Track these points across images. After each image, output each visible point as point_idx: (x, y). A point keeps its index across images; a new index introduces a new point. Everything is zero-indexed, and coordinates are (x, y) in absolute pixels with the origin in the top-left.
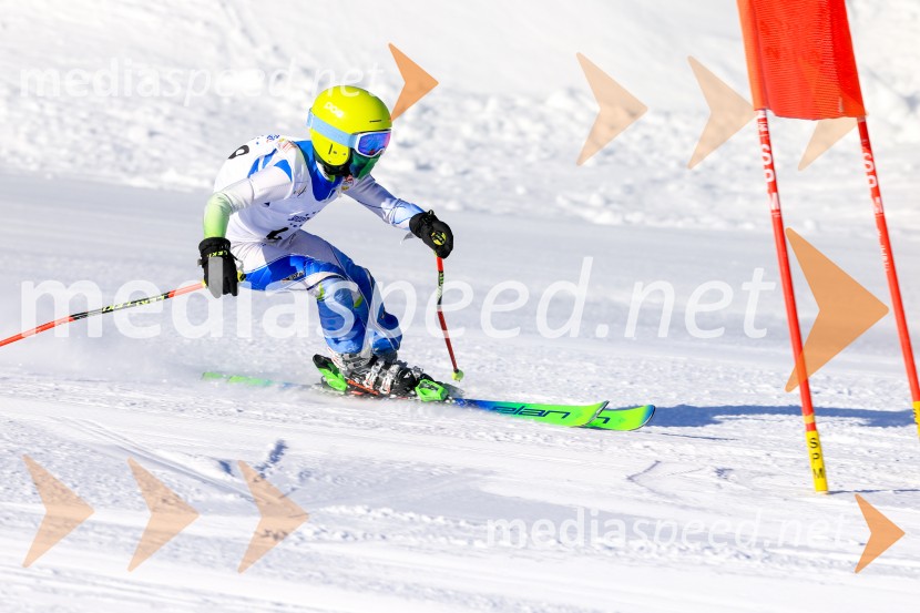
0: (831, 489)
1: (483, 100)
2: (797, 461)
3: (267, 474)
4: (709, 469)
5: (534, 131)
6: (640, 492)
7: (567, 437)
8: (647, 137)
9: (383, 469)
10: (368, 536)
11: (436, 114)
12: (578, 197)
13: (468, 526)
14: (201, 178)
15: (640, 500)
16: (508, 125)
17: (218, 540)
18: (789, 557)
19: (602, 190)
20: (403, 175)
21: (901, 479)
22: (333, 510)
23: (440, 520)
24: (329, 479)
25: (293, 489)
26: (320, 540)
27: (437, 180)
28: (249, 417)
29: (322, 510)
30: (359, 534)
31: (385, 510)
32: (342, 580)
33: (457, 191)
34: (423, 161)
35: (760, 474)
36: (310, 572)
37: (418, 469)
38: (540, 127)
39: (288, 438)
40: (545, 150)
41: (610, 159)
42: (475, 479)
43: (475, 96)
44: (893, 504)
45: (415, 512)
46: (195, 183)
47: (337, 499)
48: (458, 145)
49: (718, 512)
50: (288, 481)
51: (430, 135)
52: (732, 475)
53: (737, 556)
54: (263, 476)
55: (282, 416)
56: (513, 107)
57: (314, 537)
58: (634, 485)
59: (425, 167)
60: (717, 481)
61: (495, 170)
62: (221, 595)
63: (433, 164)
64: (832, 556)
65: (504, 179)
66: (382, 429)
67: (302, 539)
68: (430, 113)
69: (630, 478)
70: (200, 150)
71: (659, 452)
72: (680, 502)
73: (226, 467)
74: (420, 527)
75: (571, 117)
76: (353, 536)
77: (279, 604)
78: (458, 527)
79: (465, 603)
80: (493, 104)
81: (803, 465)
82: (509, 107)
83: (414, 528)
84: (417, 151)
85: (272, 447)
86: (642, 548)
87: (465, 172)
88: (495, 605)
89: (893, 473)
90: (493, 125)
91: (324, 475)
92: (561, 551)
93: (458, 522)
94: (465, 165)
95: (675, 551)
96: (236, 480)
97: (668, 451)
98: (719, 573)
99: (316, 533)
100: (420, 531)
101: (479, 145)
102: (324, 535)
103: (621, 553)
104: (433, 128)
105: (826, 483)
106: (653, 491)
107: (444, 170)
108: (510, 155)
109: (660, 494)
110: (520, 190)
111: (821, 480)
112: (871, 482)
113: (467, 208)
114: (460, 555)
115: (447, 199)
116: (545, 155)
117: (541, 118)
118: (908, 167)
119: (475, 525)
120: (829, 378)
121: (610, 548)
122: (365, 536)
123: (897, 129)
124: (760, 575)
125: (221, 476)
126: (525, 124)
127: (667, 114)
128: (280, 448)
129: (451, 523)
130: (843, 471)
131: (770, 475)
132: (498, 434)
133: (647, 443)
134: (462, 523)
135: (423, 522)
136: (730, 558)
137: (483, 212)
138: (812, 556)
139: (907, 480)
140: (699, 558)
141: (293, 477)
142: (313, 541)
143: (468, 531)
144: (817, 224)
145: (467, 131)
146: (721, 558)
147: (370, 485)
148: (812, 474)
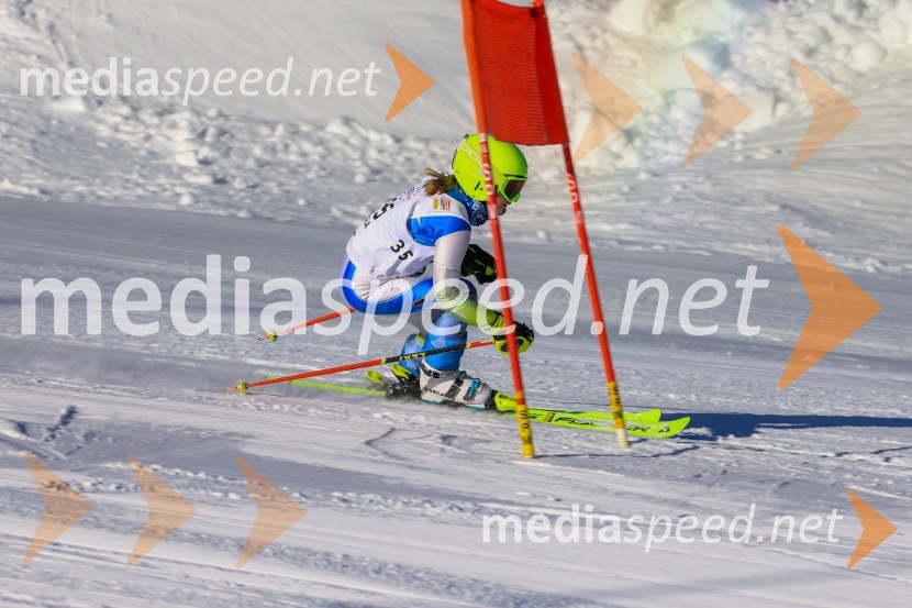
0: (537, 454)
1: (272, 126)
2: (512, 430)
3: (58, 435)
4: (436, 436)
5: (315, 152)
6: (375, 455)
7: (318, 408)
8: (409, 159)
9: (158, 432)
10: (139, 488)
11: (232, 136)
12: (350, 209)
13: (225, 481)
14: (30, 187)
15: (375, 461)
16: (293, 148)
17: (9, 490)
18: (496, 509)
19: (370, 203)
20: (202, 187)
21: (596, 446)
22: (110, 465)
23: (202, 475)
24: (110, 440)
25: (79, 448)
26: (97, 491)
27: (232, 193)
28: (47, 387)
29: (101, 465)
30: (131, 485)
31: (155, 466)
32: (112, 524)
33: (248, 201)
34: (220, 176)
35: (479, 441)
36: (85, 518)
37: (188, 432)
38: (320, 149)
39: (78, 405)
40: (324, 169)
41: (378, 177)
42: (237, 441)
43: (266, 123)
44: (587, 467)
45: (181, 468)
46: (25, 190)
47: (115, 457)
48: (250, 163)
49: (440, 472)
50: (74, 440)
51: (226, 155)
52: (455, 442)
53: (451, 508)
54: (53, 436)
55: (76, 386)
56: (297, 132)
57: (92, 488)
58: (372, 449)
59: (220, 181)
60: (442, 446)
61: (281, 184)
62: (7, 536)
63: (228, 179)
64: (532, 509)
65: (288, 192)
66: (161, 399)
67: (82, 489)
68: (227, 135)
69: (368, 443)
70: (31, 163)
71: (395, 421)
72: (408, 463)
73: (22, 428)
74: (184, 481)
75: (346, 141)
76: (126, 487)
77: (56, 544)
78: (217, 482)
79: (216, 545)
80: (280, 129)
81: (515, 433)
82: (294, 132)
83: (178, 482)
84: (215, 168)
85: (64, 411)
86: (371, 501)
87: (255, 186)
88: (241, 547)
89: (591, 441)
90: (280, 147)
91: (106, 436)
92: (302, 503)
93: (216, 477)
94: (256, 180)
95: (400, 504)
96: (30, 439)
97: (402, 421)
98: (436, 523)
99: (94, 485)
100: (183, 485)
101: (268, 163)
102: (101, 487)
103: (354, 505)
104: (229, 148)
105: (533, 449)
106: (385, 453)
107: (237, 184)
108: (293, 172)
109: (392, 456)
110: (301, 202)
111: (527, 446)
112: (571, 448)
113: (255, 216)
114: (216, 505)
115: (239, 208)
116: (323, 173)
117: (321, 142)
118: (626, 189)
119: (231, 479)
120: (547, 362)
121: (345, 501)
122: (135, 488)
123: (618, 156)
124: (469, 525)
125: (16, 435)
126: (307, 146)
127: (427, 141)
128: (71, 412)
129: (211, 479)
130: (549, 439)
131: (488, 441)
132: (260, 404)
133: (386, 414)
134: (221, 479)
135: (187, 477)
136: (445, 510)
137: (269, 219)
138: (515, 509)
139: (603, 448)
140: (418, 509)
141: (79, 437)
142: (91, 492)
143: (224, 485)
144: (548, 234)
145: (258, 151)
146: (437, 510)
147: (146, 445)
148: (520, 442)
